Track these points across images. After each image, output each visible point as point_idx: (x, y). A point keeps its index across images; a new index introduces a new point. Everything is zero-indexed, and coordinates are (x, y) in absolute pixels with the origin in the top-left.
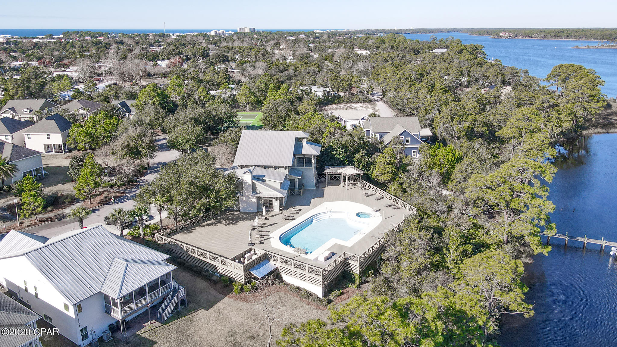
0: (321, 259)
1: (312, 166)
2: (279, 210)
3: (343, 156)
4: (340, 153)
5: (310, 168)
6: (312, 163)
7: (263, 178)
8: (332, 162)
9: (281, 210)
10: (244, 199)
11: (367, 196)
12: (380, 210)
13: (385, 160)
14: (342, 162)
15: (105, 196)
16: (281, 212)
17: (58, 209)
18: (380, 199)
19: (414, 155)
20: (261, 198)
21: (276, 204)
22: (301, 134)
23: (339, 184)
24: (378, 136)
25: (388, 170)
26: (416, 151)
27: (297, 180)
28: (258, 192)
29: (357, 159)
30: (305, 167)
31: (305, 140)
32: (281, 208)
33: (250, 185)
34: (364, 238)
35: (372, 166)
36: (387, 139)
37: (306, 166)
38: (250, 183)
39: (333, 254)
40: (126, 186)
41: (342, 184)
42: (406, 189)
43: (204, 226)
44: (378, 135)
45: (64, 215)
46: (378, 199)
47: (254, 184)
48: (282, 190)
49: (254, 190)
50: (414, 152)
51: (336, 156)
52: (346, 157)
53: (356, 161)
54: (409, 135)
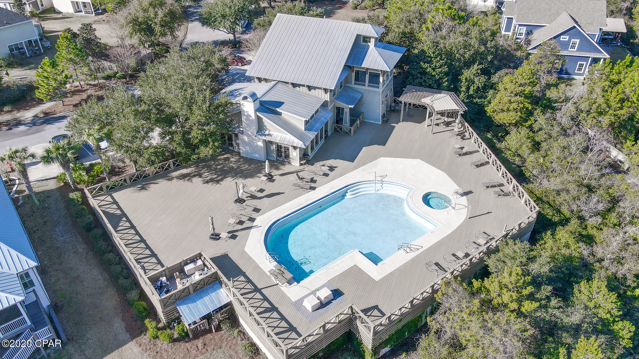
0: (309, 304)
1: (378, 87)
2: (298, 165)
3: (441, 72)
4: (436, 66)
5: (376, 89)
6: (378, 83)
7: (278, 110)
8: (419, 80)
9: (301, 165)
10: (246, 138)
11: (460, 155)
12: (470, 192)
13: (513, 87)
14: (437, 81)
15: (88, 94)
16: (302, 167)
17: (19, 110)
18: (482, 165)
19: (580, 69)
20: (271, 142)
21: (295, 155)
22: (368, 30)
23: (421, 120)
24: (524, 30)
25: (514, 105)
26: (585, 63)
27: (347, 111)
28: (267, 133)
29: (466, 79)
30: (366, 87)
31: (373, 41)
32: (302, 162)
33: (252, 120)
34: (413, 260)
35: (491, 92)
36: (538, 37)
37: (369, 86)
38: (253, 116)
39: (337, 293)
40: (128, 79)
41: (427, 121)
42: (539, 144)
43: (171, 179)
44: (525, 28)
45: (20, 121)
46: (478, 166)
47: (259, 119)
48: (306, 132)
49: (261, 128)
50: (581, 65)
51: (428, 70)
52: (447, 74)
53: (464, 81)
54: (580, 35)
